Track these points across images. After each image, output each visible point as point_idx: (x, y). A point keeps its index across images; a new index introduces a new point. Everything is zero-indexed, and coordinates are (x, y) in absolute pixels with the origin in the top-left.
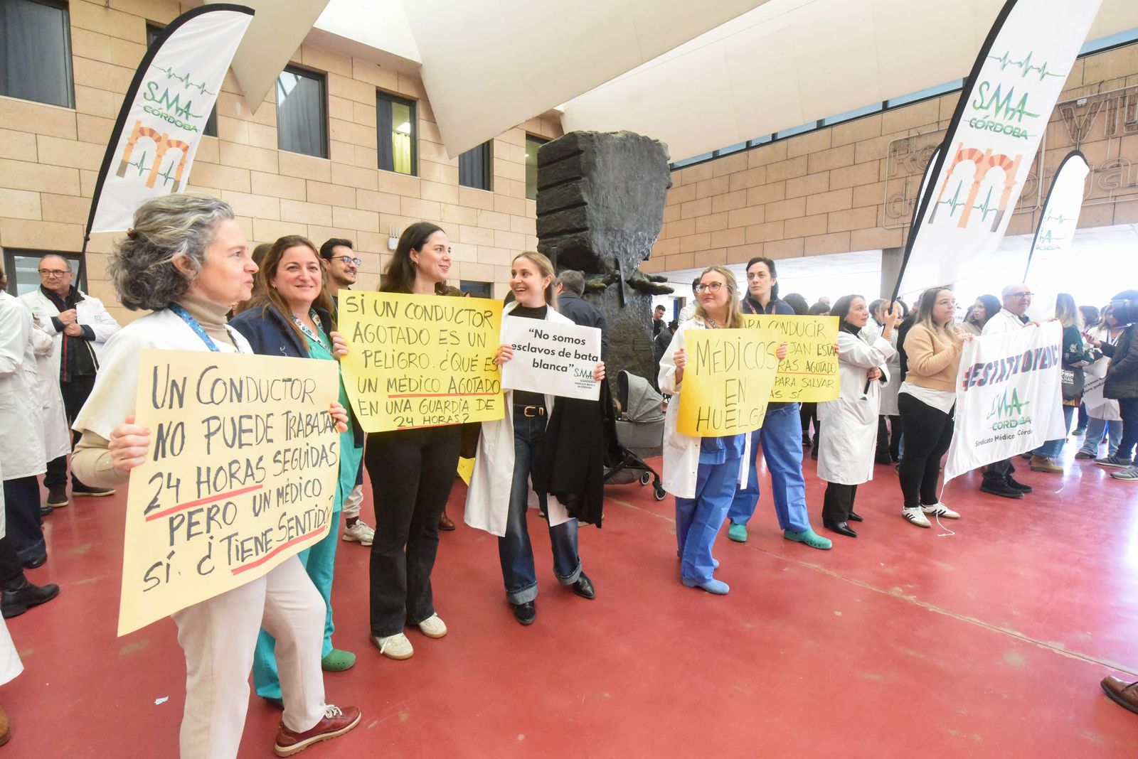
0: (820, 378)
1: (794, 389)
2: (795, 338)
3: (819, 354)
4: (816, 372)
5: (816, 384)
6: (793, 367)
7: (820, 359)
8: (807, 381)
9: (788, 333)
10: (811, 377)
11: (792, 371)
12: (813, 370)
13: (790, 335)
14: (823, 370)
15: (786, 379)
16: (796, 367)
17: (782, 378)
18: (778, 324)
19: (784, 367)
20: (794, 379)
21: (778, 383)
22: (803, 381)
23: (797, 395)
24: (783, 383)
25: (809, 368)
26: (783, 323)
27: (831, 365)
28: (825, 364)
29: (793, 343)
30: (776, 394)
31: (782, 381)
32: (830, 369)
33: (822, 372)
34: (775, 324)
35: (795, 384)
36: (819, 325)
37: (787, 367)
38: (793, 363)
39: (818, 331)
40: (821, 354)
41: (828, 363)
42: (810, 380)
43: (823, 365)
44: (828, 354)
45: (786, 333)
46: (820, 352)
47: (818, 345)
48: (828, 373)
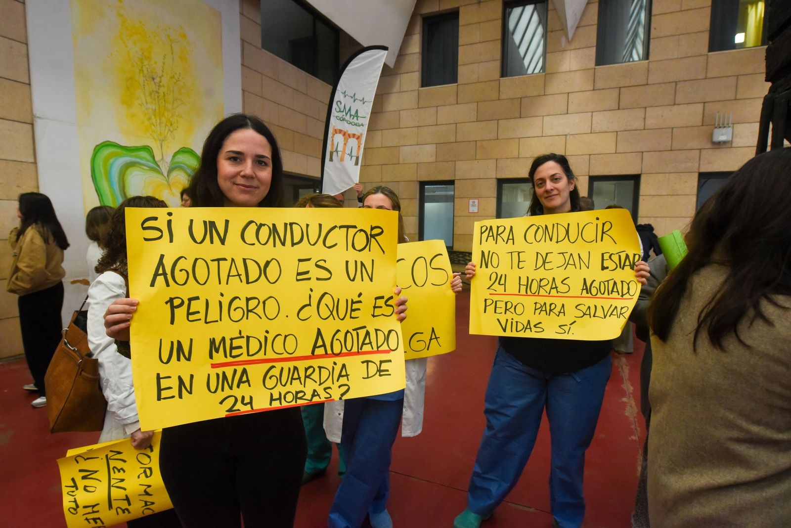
0: (606, 304)
1: (562, 320)
2: (565, 246)
3: (603, 268)
4: (599, 295)
5: (600, 313)
6: (562, 288)
7: (606, 275)
8: (584, 309)
9: (555, 239)
10: (591, 302)
11: (560, 294)
12: (594, 291)
13: (557, 242)
14: (612, 291)
15: (551, 305)
16: (566, 288)
17: (545, 304)
18: (538, 228)
19: (548, 288)
20: (563, 305)
21: (539, 311)
22: (578, 308)
23: (567, 328)
24: (546, 310)
25: (586, 289)
26: (546, 226)
27: (628, 284)
28: (615, 283)
29: (563, 253)
30: (535, 326)
31: (544, 309)
32: (625, 291)
33: (611, 296)
34: (534, 228)
35: (564, 313)
36: (604, 224)
37: (552, 288)
38: (562, 282)
39: (603, 233)
40: (607, 268)
41: (622, 282)
42: (589, 307)
43: (611, 283)
44: (620, 267)
45: (551, 240)
46: (605, 265)
47: (603, 254)
48: (622, 296)
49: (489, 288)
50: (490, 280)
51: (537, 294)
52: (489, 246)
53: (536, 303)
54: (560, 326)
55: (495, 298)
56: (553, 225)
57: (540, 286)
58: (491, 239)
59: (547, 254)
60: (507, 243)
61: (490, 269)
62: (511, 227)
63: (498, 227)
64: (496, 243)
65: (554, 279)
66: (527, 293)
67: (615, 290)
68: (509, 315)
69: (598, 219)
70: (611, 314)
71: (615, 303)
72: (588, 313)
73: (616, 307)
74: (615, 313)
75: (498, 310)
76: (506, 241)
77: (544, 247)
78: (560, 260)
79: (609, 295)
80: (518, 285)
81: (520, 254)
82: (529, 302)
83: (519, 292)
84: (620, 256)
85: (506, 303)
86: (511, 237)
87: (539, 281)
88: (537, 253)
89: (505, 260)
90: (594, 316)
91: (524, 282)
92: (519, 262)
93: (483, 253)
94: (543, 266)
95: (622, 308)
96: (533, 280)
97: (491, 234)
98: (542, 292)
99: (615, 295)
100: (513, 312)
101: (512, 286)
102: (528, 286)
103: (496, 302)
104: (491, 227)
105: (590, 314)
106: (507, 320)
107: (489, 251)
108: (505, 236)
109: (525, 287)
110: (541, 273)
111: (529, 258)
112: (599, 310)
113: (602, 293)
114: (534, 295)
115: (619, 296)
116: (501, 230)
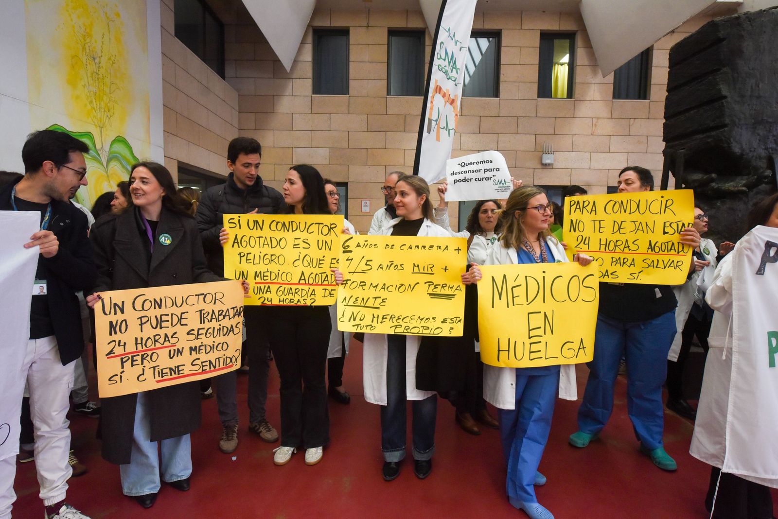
0: (666, 259)
1: (633, 269)
2: (636, 216)
3: (665, 233)
4: (661, 252)
5: (661, 265)
6: (633, 247)
7: (667, 238)
8: (649, 262)
9: (628, 211)
10: (655, 257)
11: (631, 252)
12: (657, 250)
13: (630, 213)
14: (671, 249)
15: (624, 259)
16: (636, 247)
17: (620, 258)
18: (616, 203)
19: (622, 247)
20: (633, 260)
21: (615, 263)
22: (645, 261)
23: (636, 276)
24: (620, 263)
25: (651, 248)
26: (622, 202)
28: (673, 244)
29: (634, 222)
30: (611, 274)
31: (619, 262)
32: (680, 249)
33: (669, 253)
34: (613, 203)
35: (634, 265)
36: (667, 201)
37: (625, 247)
38: (633, 243)
39: (666, 207)
40: (668, 233)
42: (653, 261)
43: (670, 244)
44: (678, 233)
45: (625, 212)
46: (666, 231)
47: (665, 223)
48: (678, 253)
49: (576, 247)
50: (577, 241)
51: (613, 251)
52: (576, 216)
53: (612, 258)
54: (631, 274)
56: (628, 200)
57: (616, 246)
58: (578, 210)
59: (622, 222)
60: (590, 214)
61: (577, 233)
62: (594, 202)
63: (584, 202)
64: (582, 214)
65: (627, 241)
66: (605, 250)
67: (673, 248)
69: (662, 197)
70: (670, 266)
71: (672, 258)
72: (652, 265)
73: (673, 261)
74: (672, 265)
76: (590, 212)
77: (620, 217)
78: (632, 227)
79: (668, 252)
80: (599, 245)
81: (601, 222)
82: (607, 257)
83: (600, 250)
84: (678, 225)
86: (594, 209)
87: (615, 242)
89: (589, 226)
90: (657, 267)
91: (603, 242)
92: (600, 227)
93: (572, 221)
94: (619, 231)
95: (678, 262)
96: (610, 241)
97: (578, 207)
98: (617, 250)
99: (673, 252)
101: (594, 246)
102: (607, 245)
104: (578, 202)
105: (653, 266)
107: (577, 220)
108: (589, 208)
109: (604, 246)
110: (617, 236)
111: (608, 225)
112: (661, 263)
113: (663, 250)
114: (611, 252)
115: (676, 253)
116: (586, 204)
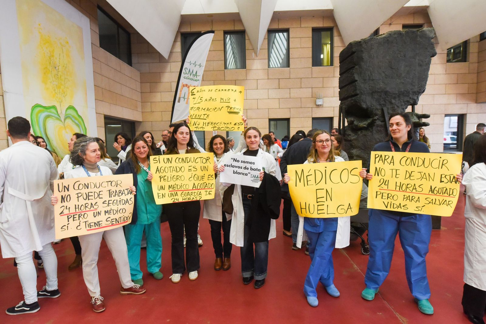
0: (441, 198)
1: (418, 204)
2: (422, 169)
3: (441, 182)
4: (438, 194)
5: (437, 202)
6: (419, 189)
7: (442, 185)
8: (430, 200)
9: (416, 165)
10: (434, 197)
11: (417, 192)
12: (435, 192)
13: (418, 167)
14: (445, 193)
15: (412, 197)
16: (421, 190)
17: (409, 196)
18: (408, 159)
19: (411, 189)
20: (419, 198)
21: (406, 199)
22: (427, 199)
23: (420, 209)
24: (410, 199)
25: (432, 191)
26: (412, 158)
27: (453, 190)
28: (446, 189)
29: (420, 172)
30: (403, 206)
31: (408, 198)
32: (451, 193)
33: (444, 195)
34: (405, 158)
35: (419, 201)
36: (443, 161)
37: (413, 189)
38: (419, 186)
39: (443, 165)
40: (443, 182)
41: (450, 189)
42: (432, 200)
43: (445, 189)
44: (450, 182)
45: (414, 165)
46: (442, 180)
47: (441, 175)
48: (449, 195)
49: (379, 186)
50: (380, 182)
51: (405, 191)
52: (379, 165)
53: (404, 195)
54: (416, 207)
55: (382, 191)
56: (416, 158)
57: (407, 187)
58: (381, 161)
59: (412, 172)
60: (390, 164)
61: (380, 177)
62: (393, 156)
63: (385, 156)
64: (384, 164)
65: (415, 185)
66: (400, 190)
67: (446, 192)
68: (389, 200)
69: (440, 158)
70: (443, 203)
71: (445, 198)
72: (431, 202)
73: (446, 200)
74: (445, 203)
75: (383, 197)
76: (389, 163)
77: (410, 168)
78: (419, 176)
79: (443, 194)
80: (395, 186)
81: (397, 171)
82: (401, 195)
83: (396, 189)
85: (388, 194)
86: (392, 161)
87: (406, 185)
88: (407, 171)
89: (388, 173)
90: (435, 204)
91: (398, 184)
92: (396, 174)
93: (376, 168)
94: (409, 178)
95: (449, 201)
96: (403, 184)
97: (381, 159)
98: (408, 190)
99: (446, 194)
100: (392, 198)
101: (392, 186)
102: (401, 186)
103: (383, 193)
104: (381, 156)
105: (432, 203)
106: (388, 202)
107: (380, 168)
108: (389, 160)
109: (399, 187)
110: (408, 181)
111: (402, 173)
112: (437, 201)
113: (440, 193)
114: (403, 191)
115: (448, 195)
116: (387, 157)
